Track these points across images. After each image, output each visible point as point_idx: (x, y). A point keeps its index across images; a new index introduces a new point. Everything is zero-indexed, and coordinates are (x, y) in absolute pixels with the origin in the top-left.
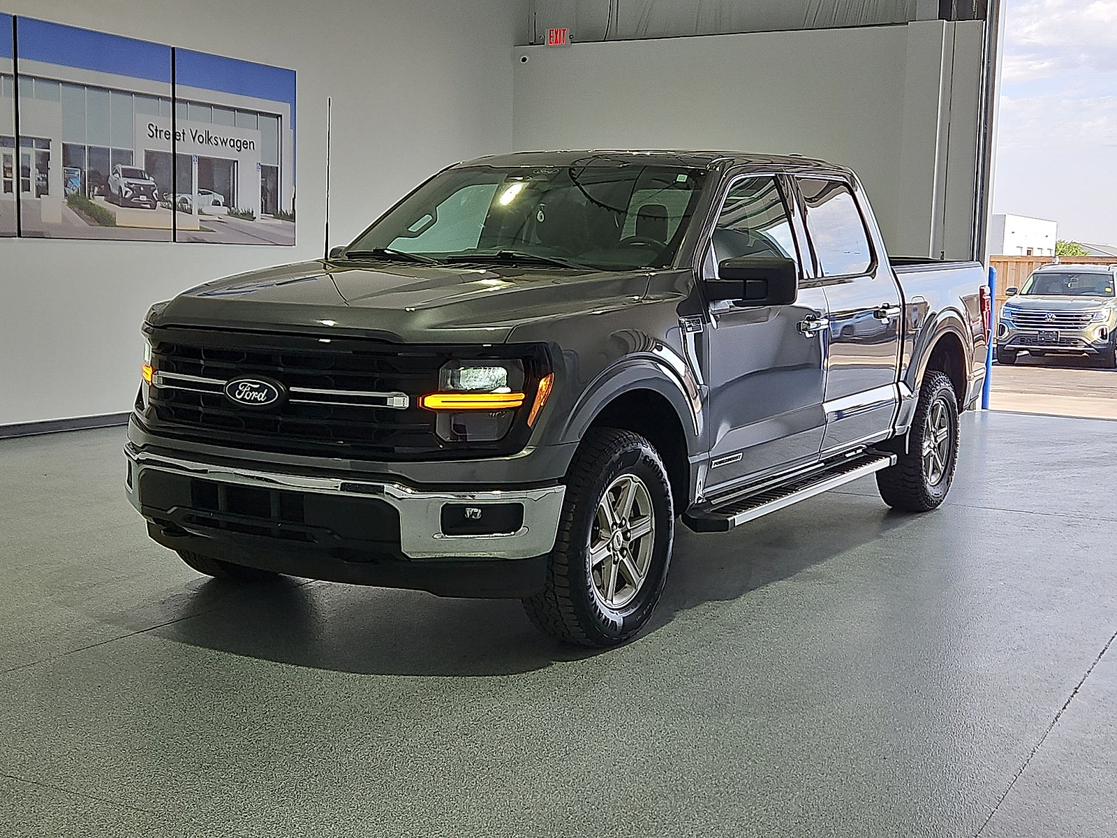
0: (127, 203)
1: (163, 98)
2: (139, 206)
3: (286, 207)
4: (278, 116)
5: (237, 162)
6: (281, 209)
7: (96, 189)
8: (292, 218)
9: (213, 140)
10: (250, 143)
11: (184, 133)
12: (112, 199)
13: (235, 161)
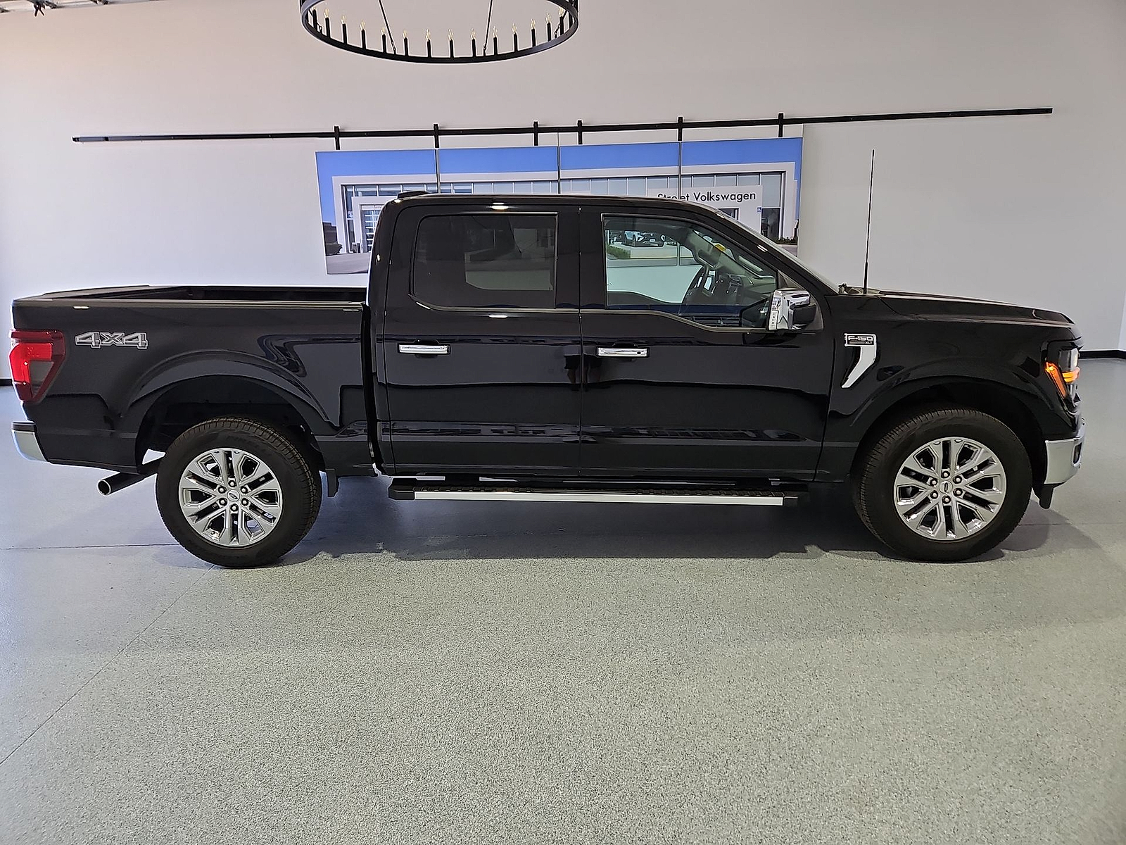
0: (639, 244)
1: (670, 176)
2: (649, 245)
3: (787, 233)
4: (780, 173)
5: (738, 209)
6: (782, 235)
7: (615, 238)
8: (794, 241)
9: (715, 198)
10: (751, 195)
11: (688, 196)
12: (628, 243)
13: (735, 209)
